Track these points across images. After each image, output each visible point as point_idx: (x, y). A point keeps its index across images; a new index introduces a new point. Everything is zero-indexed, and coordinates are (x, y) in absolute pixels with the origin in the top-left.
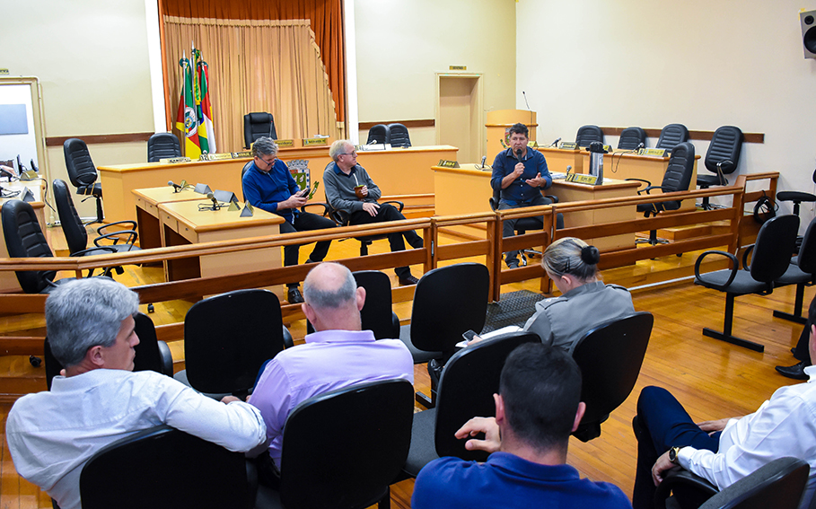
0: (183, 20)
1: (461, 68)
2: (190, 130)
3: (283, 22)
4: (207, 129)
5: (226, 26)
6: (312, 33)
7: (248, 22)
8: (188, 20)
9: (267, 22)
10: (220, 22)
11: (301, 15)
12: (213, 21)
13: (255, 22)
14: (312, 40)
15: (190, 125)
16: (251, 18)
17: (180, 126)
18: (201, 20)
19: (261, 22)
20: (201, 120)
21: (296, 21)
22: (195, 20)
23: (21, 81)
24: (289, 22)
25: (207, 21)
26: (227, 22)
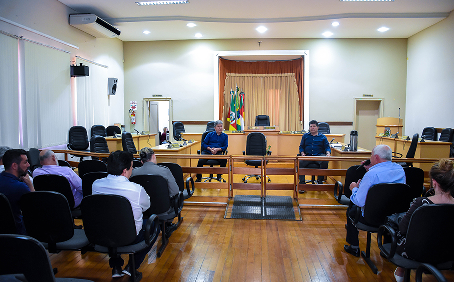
0: (237, 75)
1: (370, 96)
2: (232, 121)
3: (283, 74)
4: (241, 121)
5: (257, 77)
6: (295, 80)
7: (266, 75)
8: (239, 75)
9: (275, 75)
10: (254, 75)
11: (291, 71)
12: (251, 75)
13: (270, 75)
14: (295, 82)
15: (232, 119)
16: (268, 73)
17: (228, 119)
18: (245, 75)
19: (272, 75)
20: (239, 117)
21: (289, 74)
22: (242, 75)
23: (166, 99)
24: (286, 74)
25: (248, 75)
26: (257, 75)
